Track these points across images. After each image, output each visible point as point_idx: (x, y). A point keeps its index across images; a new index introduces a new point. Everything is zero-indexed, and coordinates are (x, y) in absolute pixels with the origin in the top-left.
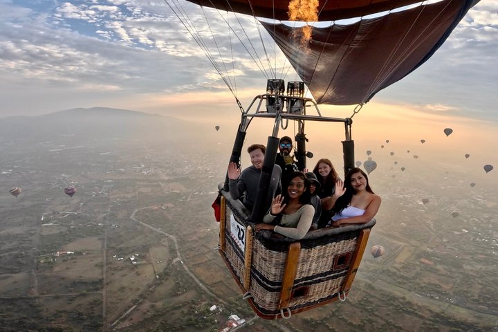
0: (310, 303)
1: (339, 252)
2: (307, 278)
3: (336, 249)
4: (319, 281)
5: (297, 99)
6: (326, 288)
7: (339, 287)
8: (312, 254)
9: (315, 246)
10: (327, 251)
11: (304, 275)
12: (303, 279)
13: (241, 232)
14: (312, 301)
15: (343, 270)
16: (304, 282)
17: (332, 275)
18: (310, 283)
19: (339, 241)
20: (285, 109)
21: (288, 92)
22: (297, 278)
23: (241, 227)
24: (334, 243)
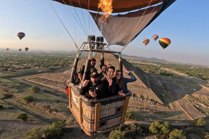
0: (108, 128)
1: (118, 106)
2: (106, 117)
3: (116, 105)
4: (111, 119)
5: (100, 44)
6: (114, 121)
7: (120, 121)
8: (106, 107)
9: (107, 104)
10: (113, 106)
11: (104, 116)
12: (104, 118)
13: (77, 100)
14: (109, 127)
15: (120, 114)
16: (104, 119)
17: (116, 116)
18: (107, 120)
19: (117, 102)
20: (95, 48)
21: (97, 41)
22: (101, 118)
23: (77, 97)
24: (115, 103)
